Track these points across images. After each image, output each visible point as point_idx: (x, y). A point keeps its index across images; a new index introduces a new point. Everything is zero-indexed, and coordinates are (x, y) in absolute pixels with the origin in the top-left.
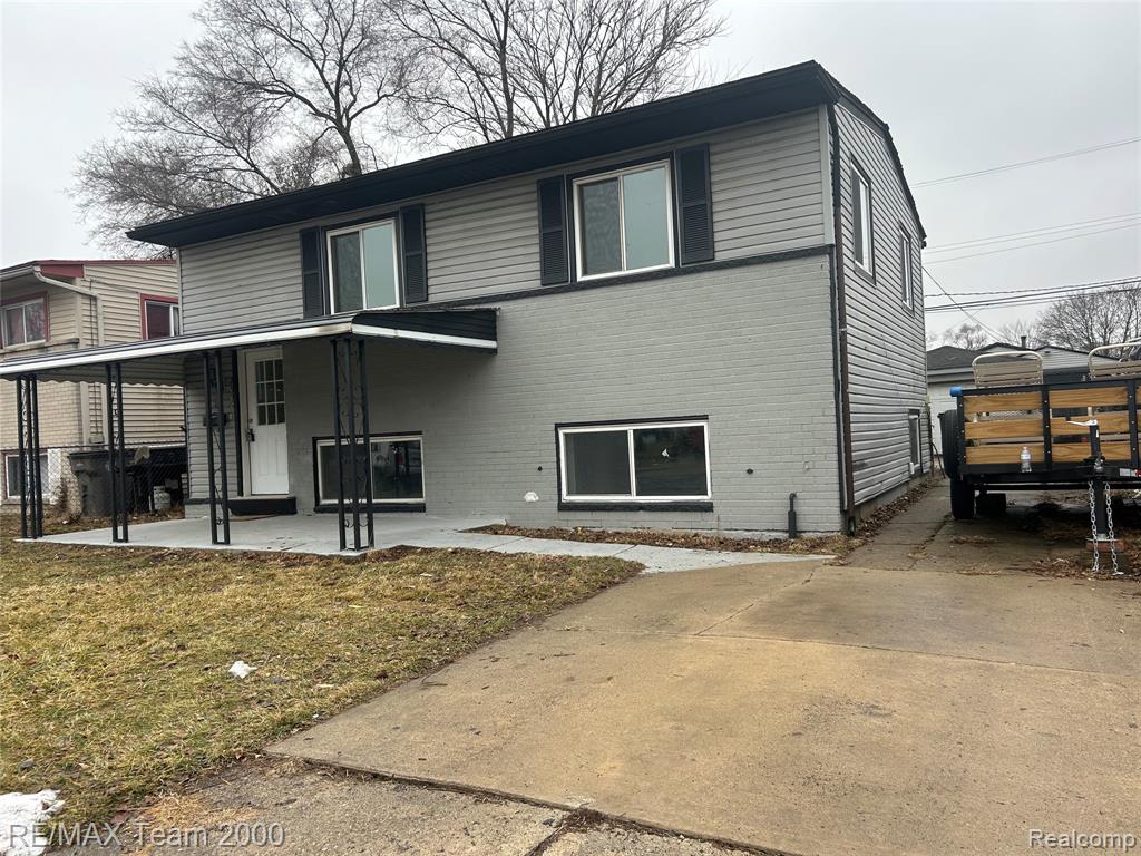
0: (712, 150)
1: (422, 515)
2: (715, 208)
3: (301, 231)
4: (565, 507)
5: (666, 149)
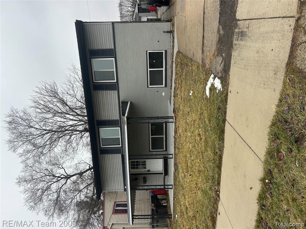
2: (102, 48)
3: (100, 154)
4: (166, 86)
5: (89, 59)
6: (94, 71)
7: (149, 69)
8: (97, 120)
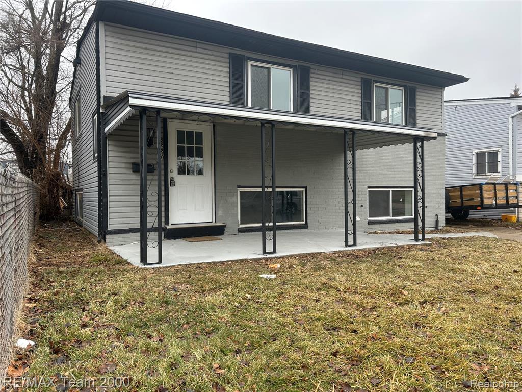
0: (417, 90)
1: (306, 230)
3: (230, 53)
4: (370, 223)
5: (403, 84)
6: (388, 88)
7: (391, 190)
8: (310, 67)
